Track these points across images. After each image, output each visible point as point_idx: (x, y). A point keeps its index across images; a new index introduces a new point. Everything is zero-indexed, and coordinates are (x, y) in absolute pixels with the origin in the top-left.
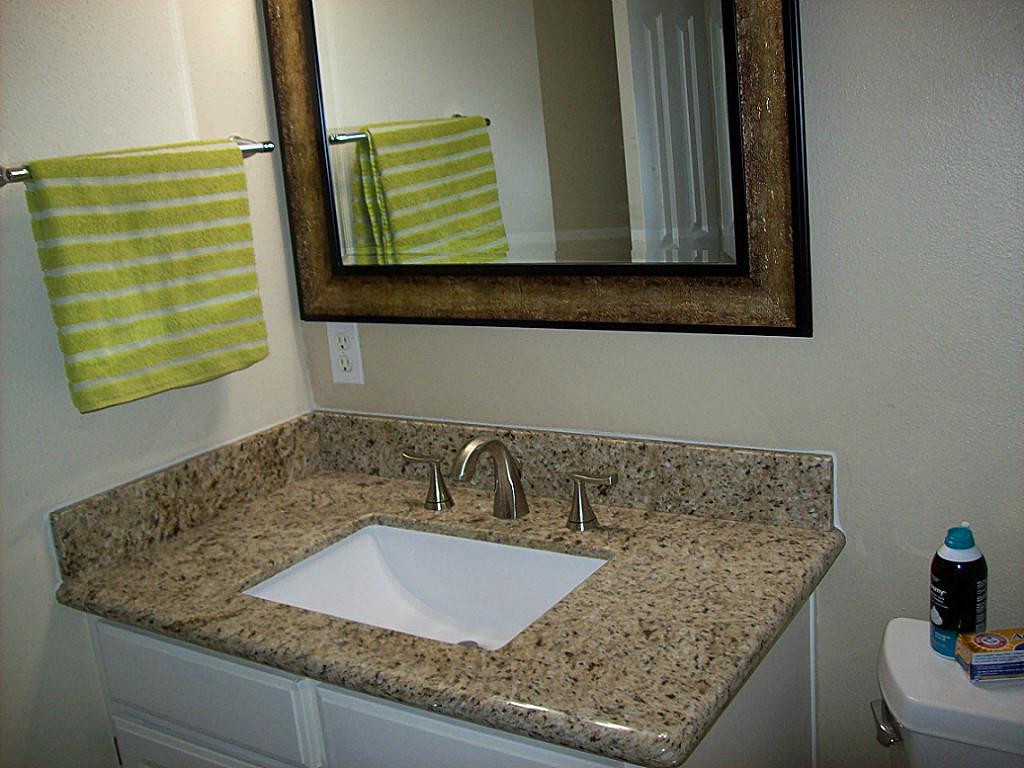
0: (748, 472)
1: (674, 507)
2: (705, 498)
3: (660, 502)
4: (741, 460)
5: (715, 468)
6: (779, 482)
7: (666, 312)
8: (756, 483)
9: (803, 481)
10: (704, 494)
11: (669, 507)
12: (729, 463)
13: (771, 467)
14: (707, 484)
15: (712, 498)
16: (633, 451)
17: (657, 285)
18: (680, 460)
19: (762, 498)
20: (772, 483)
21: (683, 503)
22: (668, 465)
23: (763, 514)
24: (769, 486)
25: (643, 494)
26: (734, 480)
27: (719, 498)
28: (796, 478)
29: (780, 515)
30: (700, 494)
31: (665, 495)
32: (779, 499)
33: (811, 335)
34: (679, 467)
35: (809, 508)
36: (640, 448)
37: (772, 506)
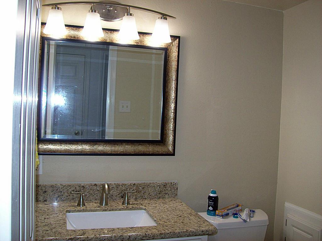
0: (160, 187)
1: (141, 198)
2: (149, 195)
3: (138, 197)
4: (158, 185)
5: (152, 187)
6: (167, 188)
7: (143, 151)
8: (162, 189)
9: (172, 187)
10: (149, 194)
11: (140, 198)
12: (156, 186)
13: (165, 185)
14: (150, 191)
15: (151, 195)
16: (131, 186)
17: (141, 145)
18: (144, 187)
19: (163, 193)
20: (165, 189)
21: (144, 197)
22: (140, 188)
23: (163, 197)
24: (164, 190)
25: (133, 196)
26: (157, 189)
27: (153, 194)
28: (170, 187)
29: (167, 196)
30: (148, 194)
31: (139, 195)
32: (167, 192)
33: (174, 155)
34: (143, 188)
35: (173, 194)
36: (134, 184)
37: (165, 194)
